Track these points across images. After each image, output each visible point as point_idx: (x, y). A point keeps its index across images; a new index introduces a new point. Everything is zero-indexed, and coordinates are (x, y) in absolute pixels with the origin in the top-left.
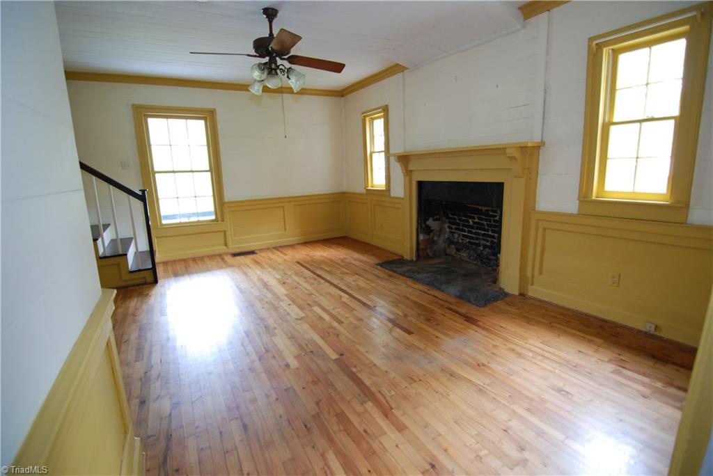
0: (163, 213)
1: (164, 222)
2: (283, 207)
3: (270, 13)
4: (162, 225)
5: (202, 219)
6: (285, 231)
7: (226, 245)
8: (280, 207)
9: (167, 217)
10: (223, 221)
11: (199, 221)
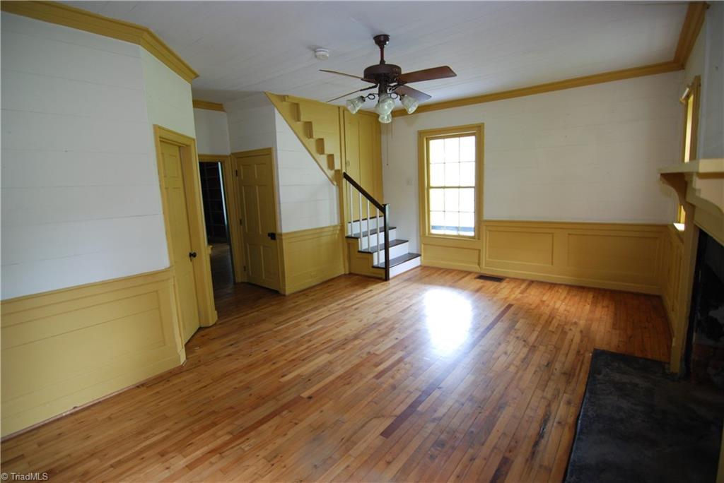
0: (433, 223)
1: (433, 231)
2: (553, 234)
3: (381, 40)
4: (430, 234)
5: (462, 233)
6: (552, 264)
7: (479, 264)
8: (549, 233)
9: (434, 228)
10: (479, 239)
11: (459, 236)
